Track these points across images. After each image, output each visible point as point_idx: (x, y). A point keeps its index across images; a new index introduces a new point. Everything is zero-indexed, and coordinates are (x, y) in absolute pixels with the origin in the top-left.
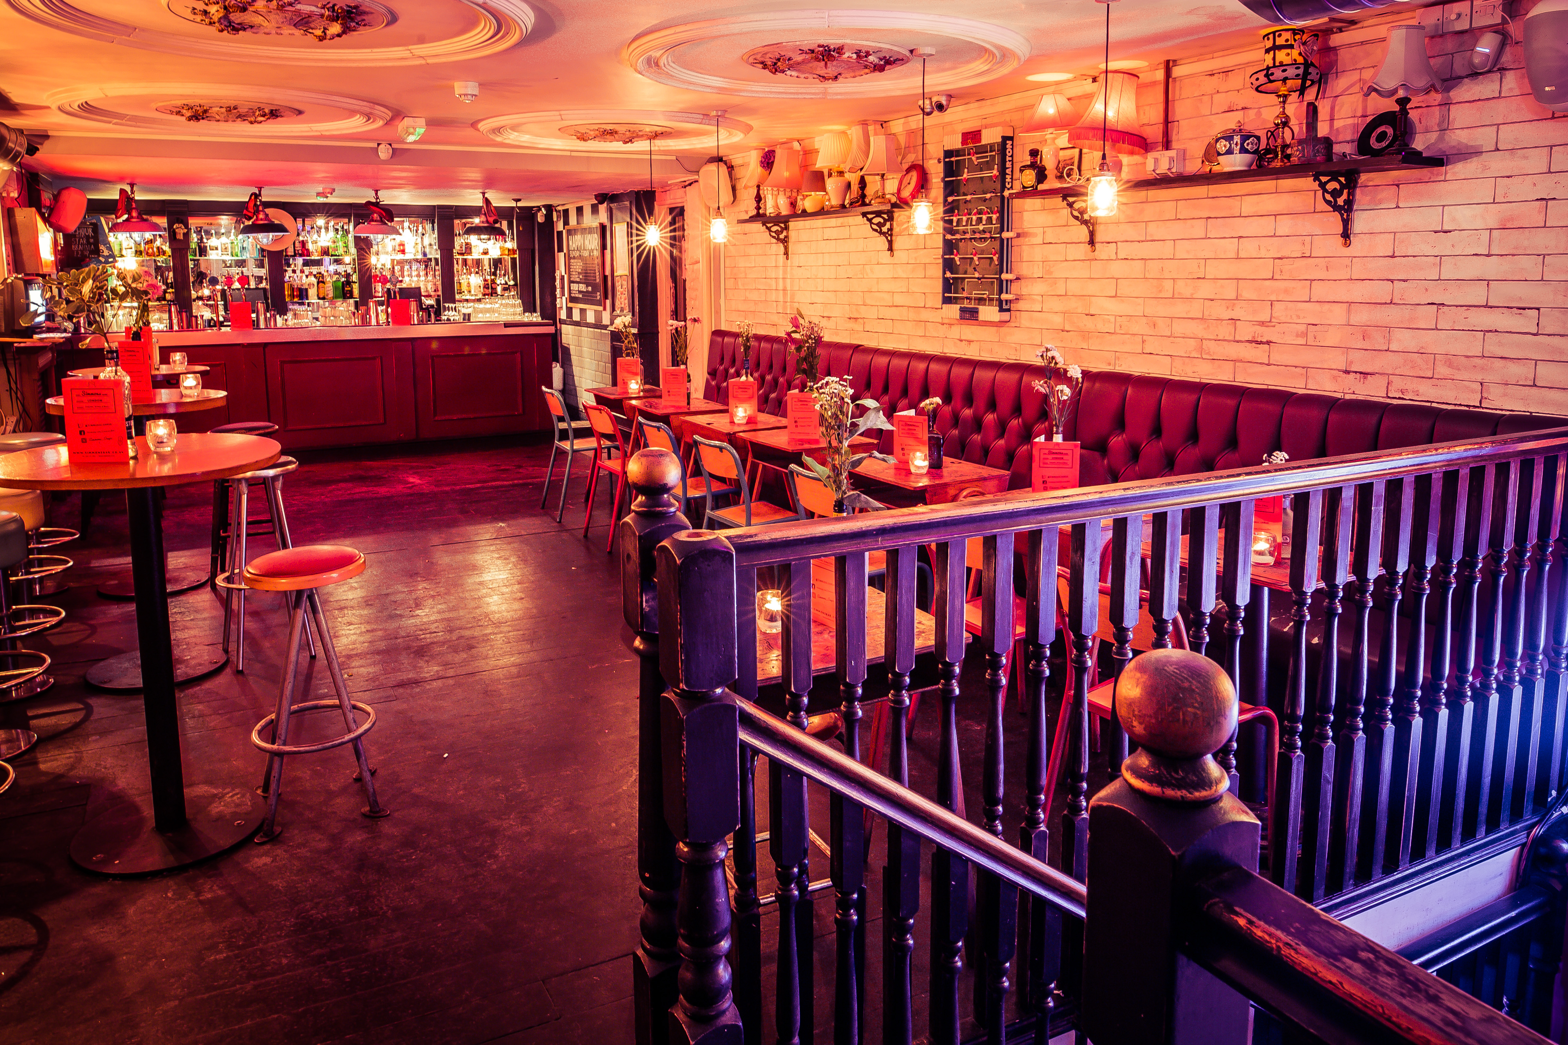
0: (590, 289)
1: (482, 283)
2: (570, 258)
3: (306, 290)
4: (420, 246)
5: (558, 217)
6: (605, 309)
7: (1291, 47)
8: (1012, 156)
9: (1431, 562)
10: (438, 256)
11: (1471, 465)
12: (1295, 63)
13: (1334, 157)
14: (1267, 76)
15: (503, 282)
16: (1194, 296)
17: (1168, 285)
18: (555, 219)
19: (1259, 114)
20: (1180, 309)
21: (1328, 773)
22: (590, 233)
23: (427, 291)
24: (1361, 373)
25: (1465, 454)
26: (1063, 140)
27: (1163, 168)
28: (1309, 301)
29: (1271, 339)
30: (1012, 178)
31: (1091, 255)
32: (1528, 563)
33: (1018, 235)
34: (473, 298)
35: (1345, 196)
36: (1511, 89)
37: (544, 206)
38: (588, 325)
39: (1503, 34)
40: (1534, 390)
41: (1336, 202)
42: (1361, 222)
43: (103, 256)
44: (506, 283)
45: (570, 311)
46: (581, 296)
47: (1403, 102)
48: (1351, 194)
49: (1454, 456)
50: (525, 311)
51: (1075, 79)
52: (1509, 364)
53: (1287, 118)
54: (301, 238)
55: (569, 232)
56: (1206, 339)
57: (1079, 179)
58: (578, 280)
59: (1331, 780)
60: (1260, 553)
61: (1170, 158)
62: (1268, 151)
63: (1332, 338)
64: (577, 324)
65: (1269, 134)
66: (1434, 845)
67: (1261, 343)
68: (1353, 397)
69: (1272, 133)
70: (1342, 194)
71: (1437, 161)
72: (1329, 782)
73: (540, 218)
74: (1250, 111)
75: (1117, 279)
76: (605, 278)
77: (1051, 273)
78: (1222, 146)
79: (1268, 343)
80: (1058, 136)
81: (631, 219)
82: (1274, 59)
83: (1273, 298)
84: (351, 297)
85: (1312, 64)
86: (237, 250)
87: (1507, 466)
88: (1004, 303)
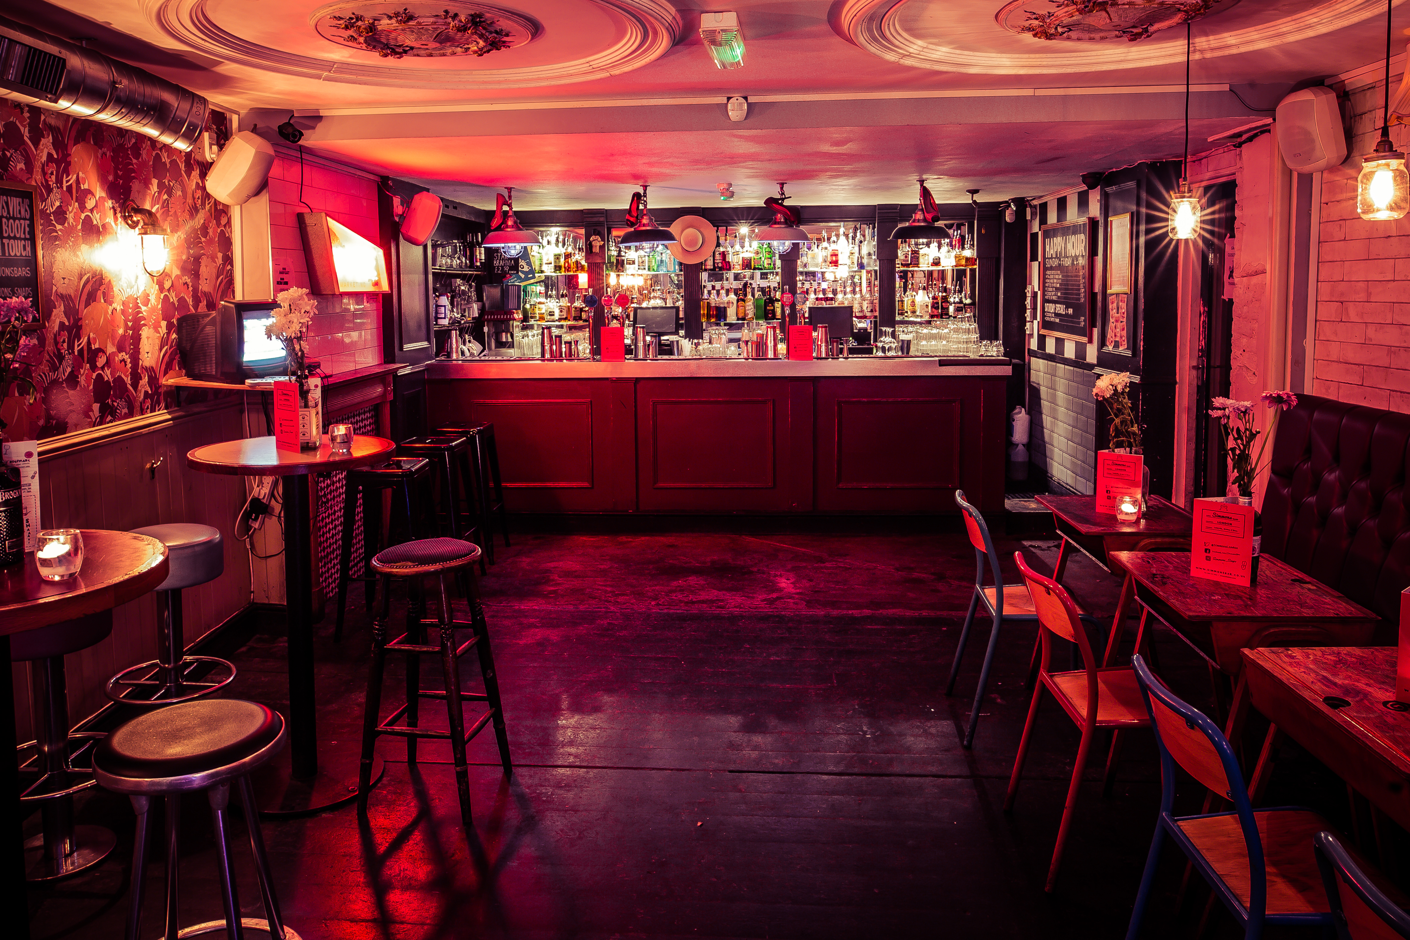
0: (1070, 311)
1: (930, 302)
2: (1045, 269)
3: (725, 308)
4: (857, 255)
5: (1034, 214)
6: (1090, 341)
10: (877, 268)
15: (957, 300)
18: (1029, 217)
22: (1075, 233)
23: (862, 311)
34: (919, 320)
37: (1014, 200)
38: (1066, 362)
43: (523, 272)
44: (961, 302)
45: (1042, 339)
46: (1057, 320)
50: (982, 338)
54: (722, 249)
55: (1048, 234)
58: (1054, 298)
64: (1049, 358)
73: (1009, 218)
76: (1093, 296)
81: (1138, 204)
84: (774, 317)
86: (654, 265)
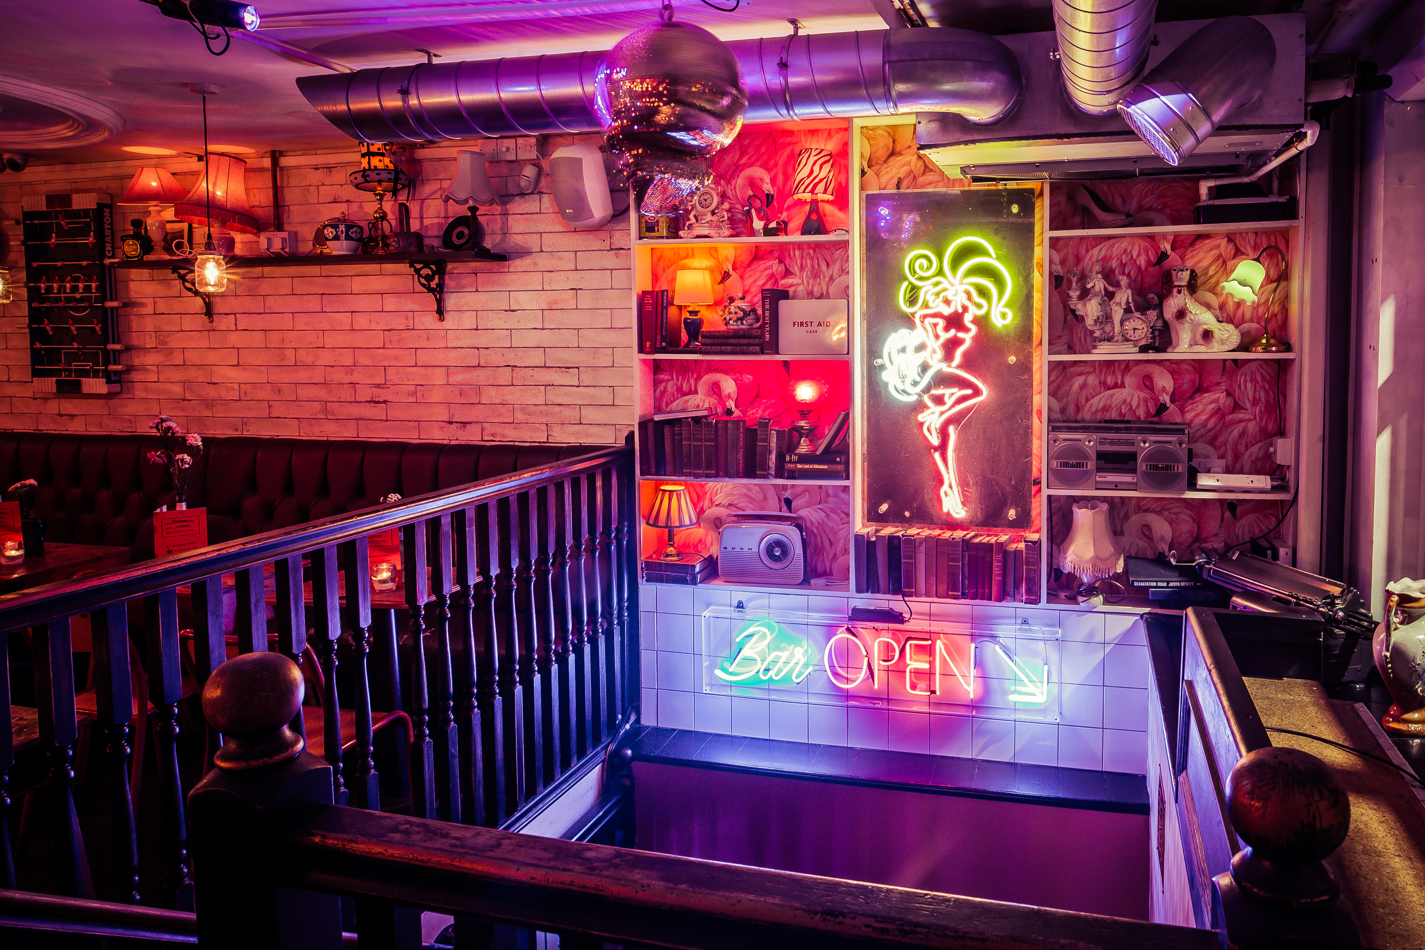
7: (383, 155)
8: (111, 224)
9: (515, 565)
11: (537, 487)
12: (386, 169)
13: (425, 248)
14: (363, 176)
16: (316, 363)
17: (290, 354)
19: (361, 207)
20: (303, 376)
21: (454, 750)
24: (461, 423)
25: (532, 479)
26: (169, 214)
27: (277, 246)
28: (416, 366)
29: (386, 399)
30: (113, 247)
31: (209, 326)
32: (584, 553)
33: (125, 305)
35: (436, 280)
36: (547, 208)
39: (538, 167)
40: (581, 427)
41: (429, 285)
42: (451, 301)
47: (473, 210)
48: (442, 279)
49: (523, 481)
51: (178, 156)
52: (563, 408)
53: (385, 213)
56: (330, 402)
57: (190, 253)
59: (457, 754)
60: (384, 582)
61: (282, 238)
62: (371, 239)
63: (437, 396)
65: (371, 225)
66: (542, 781)
67: (379, 402)
68: (457, 442)
69: (373, 224)
70: (434, 279)
71: (502, 257)
72: (455, 756)
74: (353, 204)
75: (238, 349)
77: (166, 343)
78: (329, 232)
79: (385, 402)
80: (164, 209)
82: (369, 163)
83: (386, 364)
85: (402, 171)
87: (562, 483)
88: (113, 375)
